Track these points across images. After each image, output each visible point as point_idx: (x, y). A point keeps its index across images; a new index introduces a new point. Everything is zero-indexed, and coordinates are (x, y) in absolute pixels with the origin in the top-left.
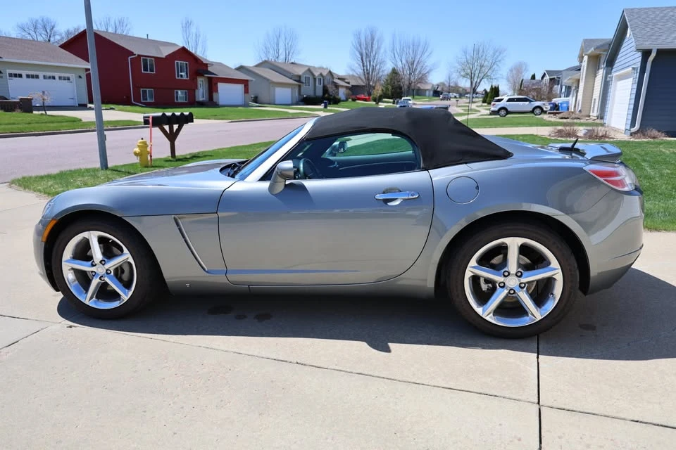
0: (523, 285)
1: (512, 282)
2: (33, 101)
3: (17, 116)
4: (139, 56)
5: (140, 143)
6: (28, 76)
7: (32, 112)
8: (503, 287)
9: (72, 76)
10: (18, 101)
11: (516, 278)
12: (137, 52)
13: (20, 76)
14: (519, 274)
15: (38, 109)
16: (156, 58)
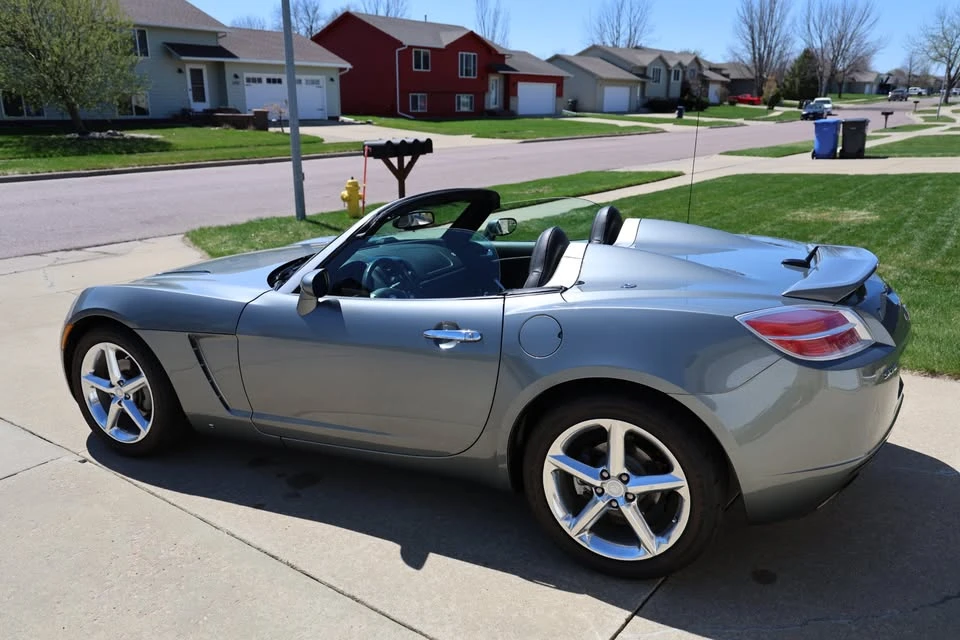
0: (631, 497)
1: (614, 489)
2: (270, 114)
3: (249, 135)
4: (411, 47)
5: (350, 184)
6: (269, 81)
7: (267, 130)
8: (600, 495)
9: (322, 78)
10: (252, 114)
11: (619, 483)
12: (407, 42)
13: (260, 80)
14: (625, 478)
15: (275, 125)
16: (433, 50)
